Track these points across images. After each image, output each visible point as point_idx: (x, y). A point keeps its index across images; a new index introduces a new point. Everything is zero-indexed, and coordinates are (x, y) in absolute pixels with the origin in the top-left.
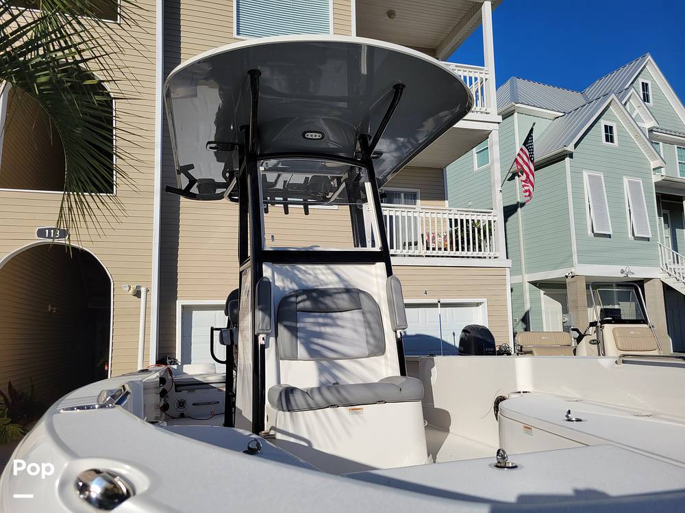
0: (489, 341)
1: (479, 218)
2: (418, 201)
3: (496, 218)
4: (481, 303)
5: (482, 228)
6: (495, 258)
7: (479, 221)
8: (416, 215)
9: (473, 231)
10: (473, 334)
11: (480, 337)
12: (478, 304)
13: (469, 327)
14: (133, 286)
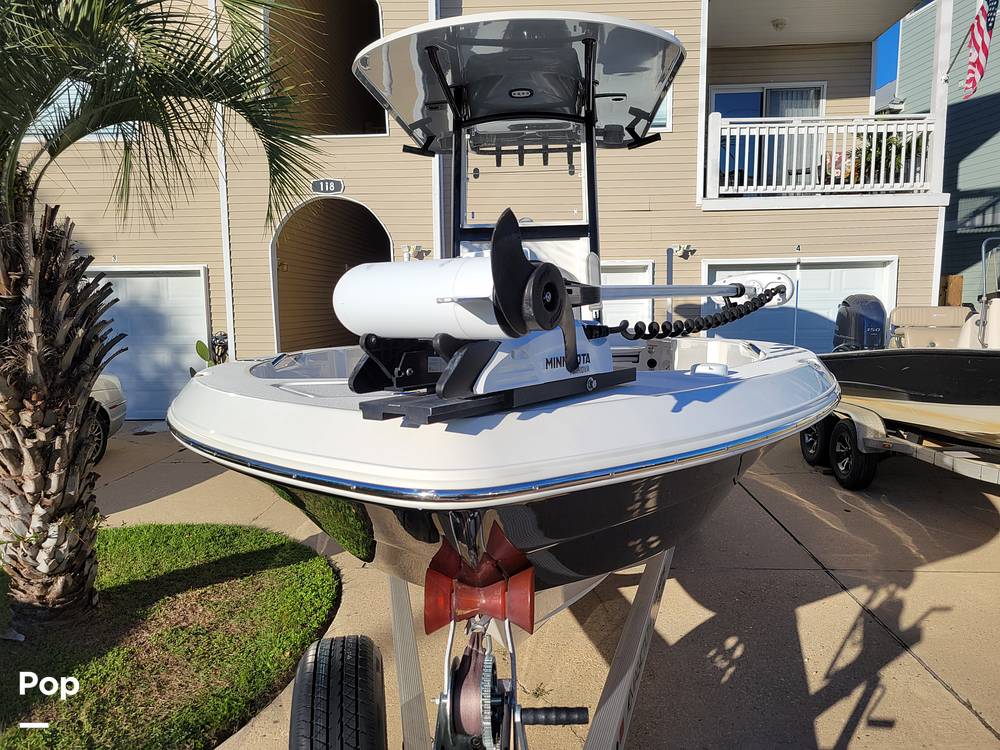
0: (875, 318)
1: (902, 129)
2: (823, 102)
3: (931, 128)
4: (889, 262)
5: (904, 145)
6: (926, 191)
7: (900, 134)
8: (793, 131)
9: (888, 153)
10: (856, 309)
11: (863, 313)
12: (885, 264)
13: (851, 298)
14: (413, 247)
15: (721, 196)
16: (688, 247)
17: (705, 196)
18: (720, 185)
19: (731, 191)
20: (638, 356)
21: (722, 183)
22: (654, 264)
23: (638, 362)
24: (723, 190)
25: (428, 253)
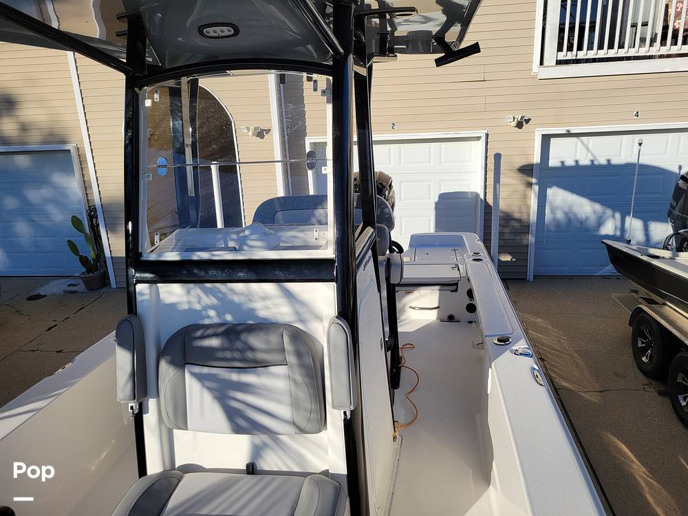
14: (252, 128)
15: (559, 62)
16: (522, 117)
17: (541, 63)
18: (558, 51)
19: (570, 56)
20: (457, 284)
21: (560, 49)
22: (487, 135)
23: (456, 290)
24: (562, 56)
25: (268, 131)
